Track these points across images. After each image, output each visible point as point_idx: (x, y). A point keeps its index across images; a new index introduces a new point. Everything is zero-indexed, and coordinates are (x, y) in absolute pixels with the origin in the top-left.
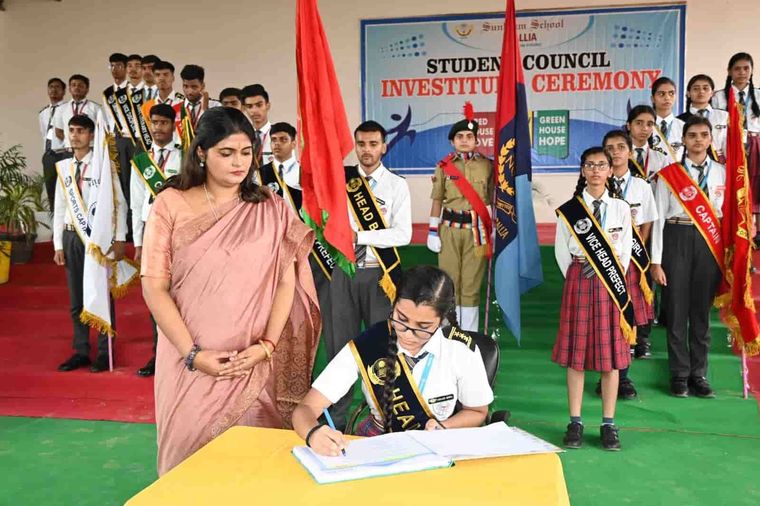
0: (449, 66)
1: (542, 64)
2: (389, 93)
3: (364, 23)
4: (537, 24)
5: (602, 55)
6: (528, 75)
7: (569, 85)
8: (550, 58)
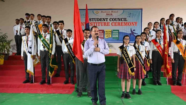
0: (94, 20)
1: (113, 20)
4: (112, 12)
5: (126, 18)
6: (111, 22)
7: (119, 25)
8: (115, 19)
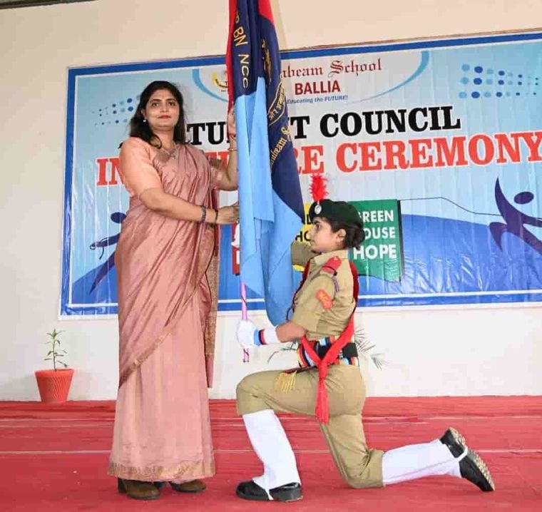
0: (203, 135)
1: (351, 128)
2: (108, 178)
3: (73, 73)
4: (340, 67)
5: (447, 110)
6: (331, 145)
7: (396, 160)
8: (363, 119)
